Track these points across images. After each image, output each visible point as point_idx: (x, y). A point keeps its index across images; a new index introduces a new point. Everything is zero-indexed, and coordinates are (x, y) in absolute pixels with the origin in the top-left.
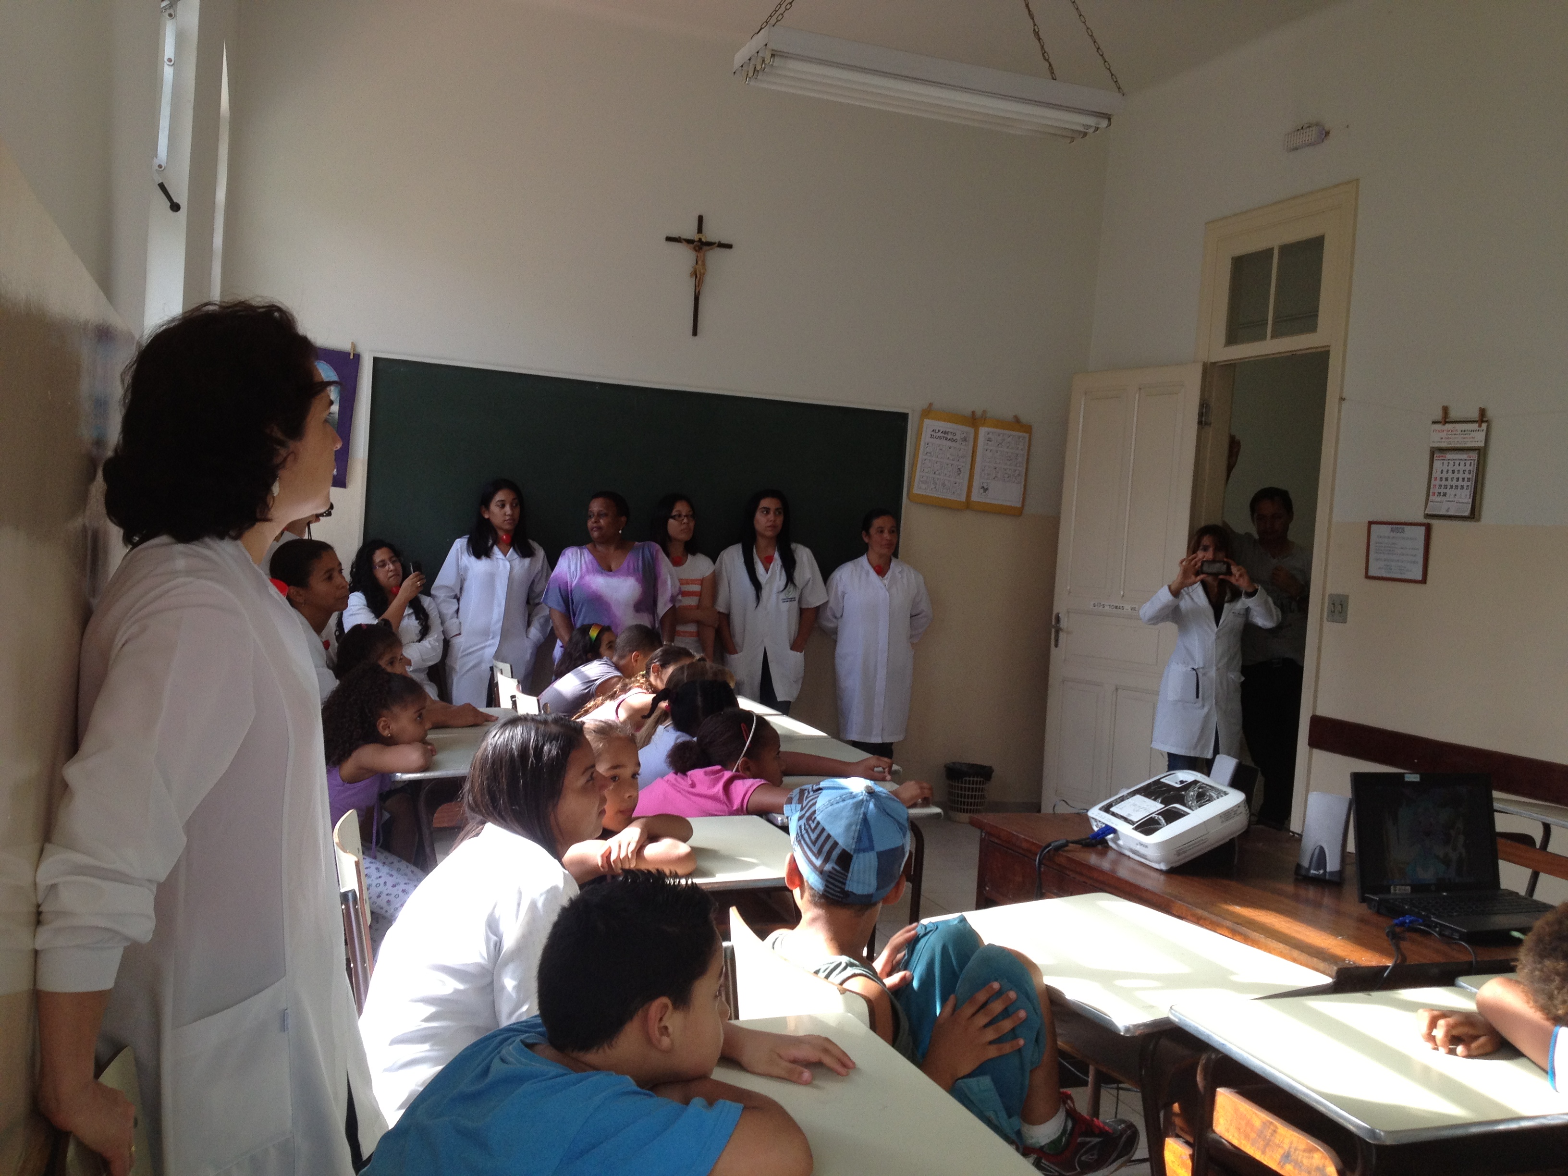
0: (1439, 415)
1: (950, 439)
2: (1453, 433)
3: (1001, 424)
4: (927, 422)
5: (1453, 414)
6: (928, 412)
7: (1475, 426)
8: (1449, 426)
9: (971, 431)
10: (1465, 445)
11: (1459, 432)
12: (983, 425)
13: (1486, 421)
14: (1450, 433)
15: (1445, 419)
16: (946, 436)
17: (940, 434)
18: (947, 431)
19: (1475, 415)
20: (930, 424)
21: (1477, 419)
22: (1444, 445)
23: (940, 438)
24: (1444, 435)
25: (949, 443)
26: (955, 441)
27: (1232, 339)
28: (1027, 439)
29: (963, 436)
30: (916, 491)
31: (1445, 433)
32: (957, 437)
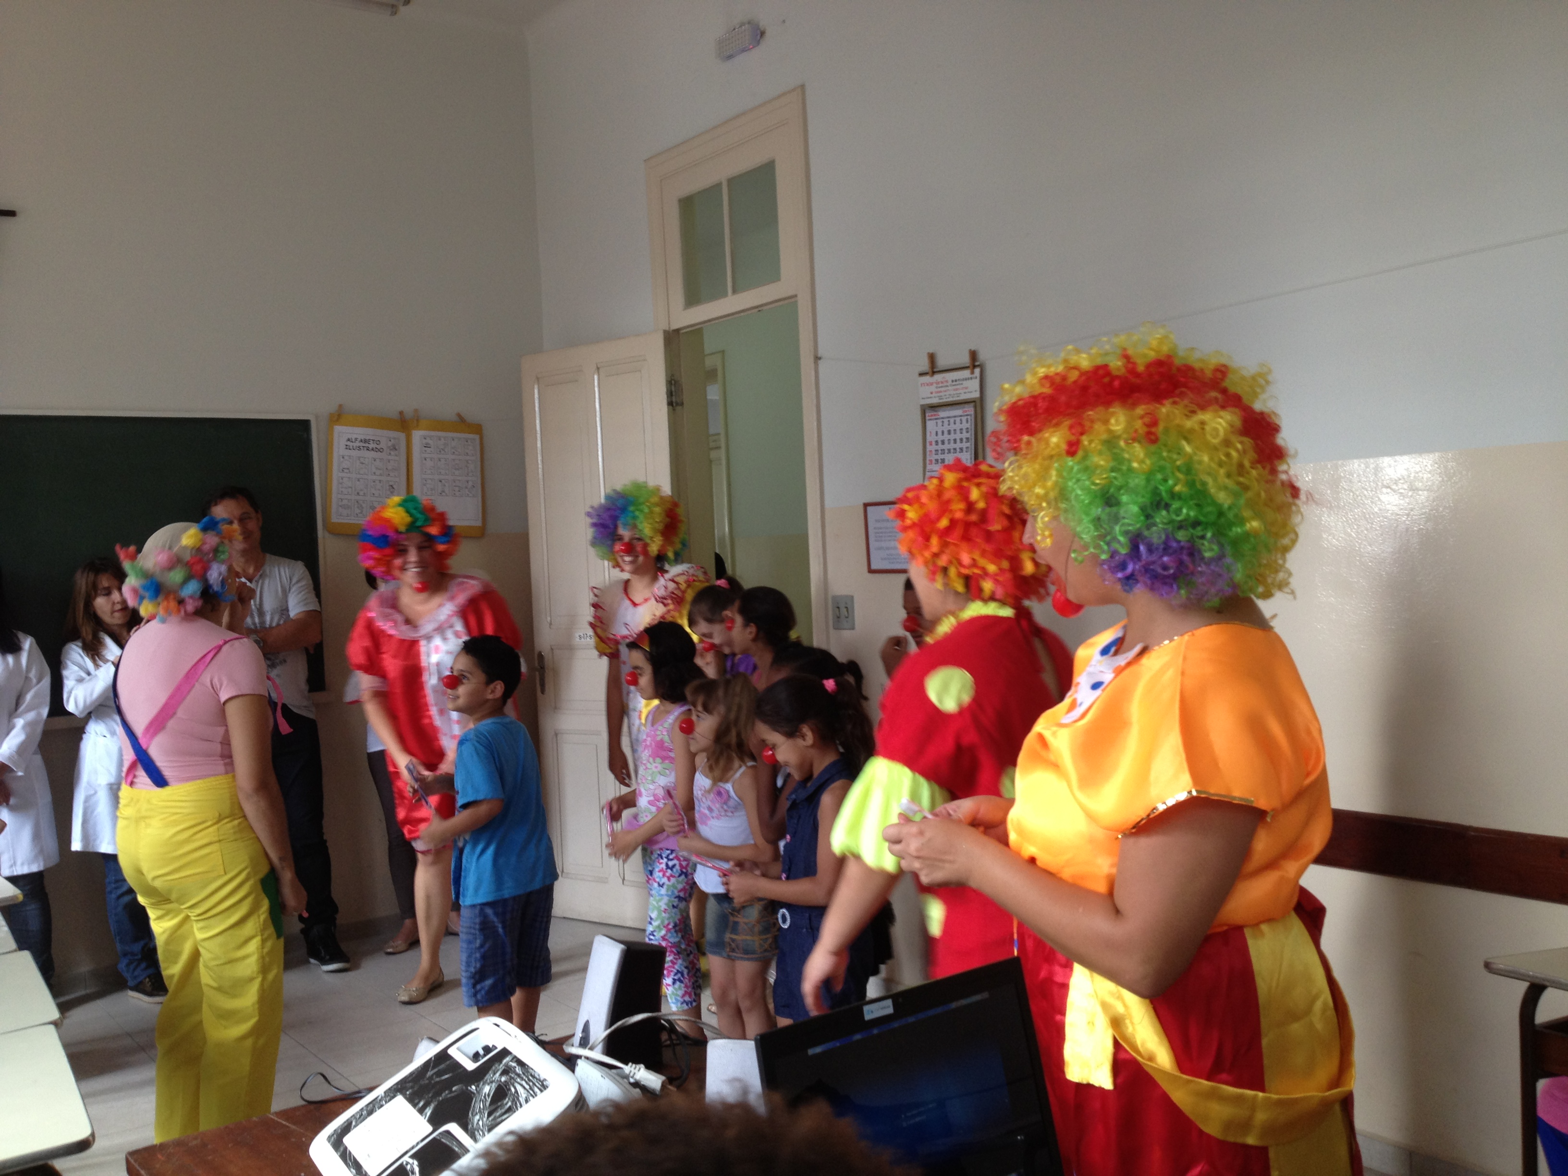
0: (925, 366)
1: (373, 449)
2: (943, 385)
3: (439, 425)
4: (338, 429)
5: (941, 363)
6: (338, 416)
7: (966, 373)
8: (938, 377)
9: (402, 436)
10: (958, 398)
11: (950, 382)
12: (417, 427)
13: (978, 366)
14: (941, 385)
15: (933, 369)
16: (367, 445)
17: (358, 444)
18: (367, 438)
19: (966, 360)
20: (343, 433)
21: (968, 365)
22: (935, 401)
23: (359, 448)
24: (933, 388)
25: (372, 454)
26: (380, 450)
27: (692, 298)
28: (478, 441)
29: (390, 444)
30: (335, 519)
31: (935, 385)
32: (383, 445)
